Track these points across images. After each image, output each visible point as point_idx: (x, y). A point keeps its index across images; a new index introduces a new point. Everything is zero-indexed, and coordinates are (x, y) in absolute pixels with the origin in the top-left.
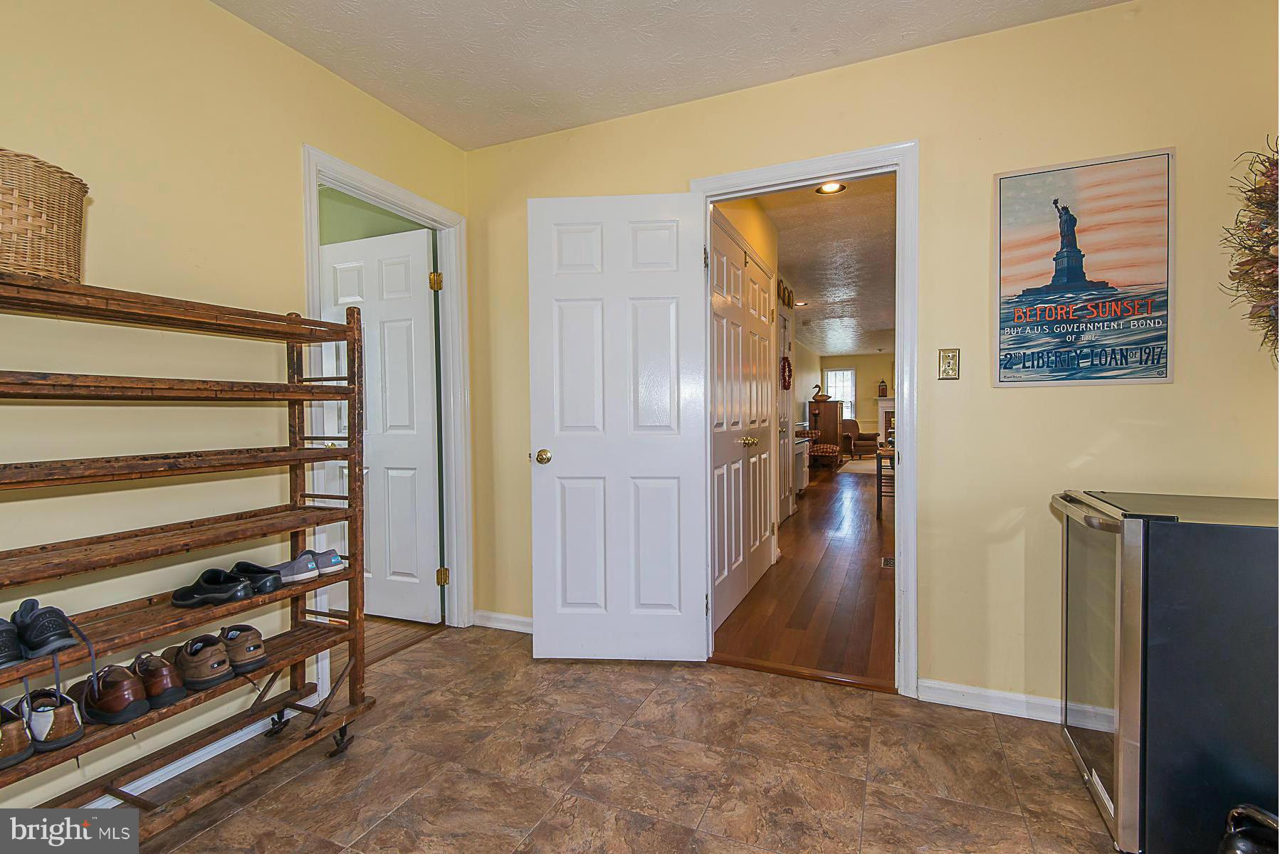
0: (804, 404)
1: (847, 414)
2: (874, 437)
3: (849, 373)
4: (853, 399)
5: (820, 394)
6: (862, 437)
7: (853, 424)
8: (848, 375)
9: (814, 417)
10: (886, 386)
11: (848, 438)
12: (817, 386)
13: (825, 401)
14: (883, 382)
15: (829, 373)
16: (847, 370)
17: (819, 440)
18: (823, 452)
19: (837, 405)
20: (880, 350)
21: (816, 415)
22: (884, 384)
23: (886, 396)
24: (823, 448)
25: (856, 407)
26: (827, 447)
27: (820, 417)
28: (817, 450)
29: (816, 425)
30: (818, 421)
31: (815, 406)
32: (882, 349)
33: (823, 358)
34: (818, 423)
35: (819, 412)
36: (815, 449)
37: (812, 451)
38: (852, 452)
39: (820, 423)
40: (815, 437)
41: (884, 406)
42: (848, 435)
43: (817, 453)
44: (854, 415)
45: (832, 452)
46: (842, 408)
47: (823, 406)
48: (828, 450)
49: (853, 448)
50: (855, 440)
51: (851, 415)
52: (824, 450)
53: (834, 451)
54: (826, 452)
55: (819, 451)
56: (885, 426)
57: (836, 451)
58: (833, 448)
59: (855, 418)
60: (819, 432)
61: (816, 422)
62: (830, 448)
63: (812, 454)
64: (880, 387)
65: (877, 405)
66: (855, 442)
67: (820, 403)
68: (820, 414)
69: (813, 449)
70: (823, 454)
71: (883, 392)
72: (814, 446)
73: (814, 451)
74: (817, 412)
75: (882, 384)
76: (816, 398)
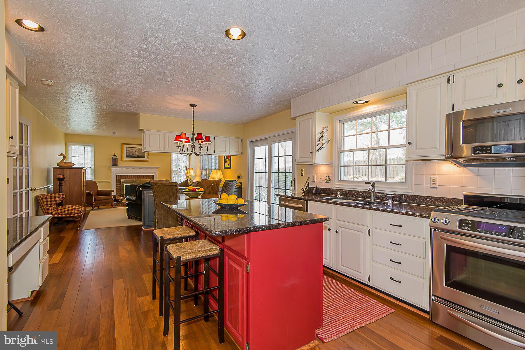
0: (48, 171)
1: (89, 177)
2: (109, 193)
3: (89, 148)
4: (93, 167)
5: (64, 161)
6: (100, 193)
7: (93, 184)
8: (89, 149)
9: (59, 181)
10: (117, 158)
11: (89, 195)
12: (61, 155)
13: (69, 168)
14: (115, 156)
15: (73, 147)
16: (88, 146)
17: (64, 202)
18: (68, 213)
19: (81, 171)
20: (114, 133)
21: (59, 179)
22: (116, 157)
23: (117, 165)
24: (68, 210)
25: (95, 172)
26: (72, 209)
27: (65, 181)
28: (61, 212)
29: (61, 188)
30: (62, 185)
31: (59, 171)
32: (116, 132)
33: (66, 135)
34: (62, 186)
35: (63, 177)
36: (59, 211)
37: (56, 214)
38: (93, 205)
39: (65, 186)
40: (59, 200)
41: (116, 171)
42: (90, 192)
43: (62, 215)
44: (93, 177)
45: (77, 213)
46: (85, 173)
47: (67, 172)
48: (73, 211)
49: (94, 202)
50: (95, 196)
51: (92, 178)
52: (70, 212)
53: (79, 212)
54: (71, 213)
55: (63, 213)
56: (117, 185)
57: (81, 212)
58: (78, 209)
59: (94, 179)
60: (63, 195)
61: (61, 185)
62: (76, 209)
63: (56, 216)
64: (113, 159)
65: (111, 170)
66: (95, 197)
67: (65, 169)
68: (64, 178)
69: (57, 211)
70: (68, 215)
71: (115, 163)
72: (58, 209)
73: (58, 213)
74: (61, 177)
75: (114, 157)
76: (60, 165)
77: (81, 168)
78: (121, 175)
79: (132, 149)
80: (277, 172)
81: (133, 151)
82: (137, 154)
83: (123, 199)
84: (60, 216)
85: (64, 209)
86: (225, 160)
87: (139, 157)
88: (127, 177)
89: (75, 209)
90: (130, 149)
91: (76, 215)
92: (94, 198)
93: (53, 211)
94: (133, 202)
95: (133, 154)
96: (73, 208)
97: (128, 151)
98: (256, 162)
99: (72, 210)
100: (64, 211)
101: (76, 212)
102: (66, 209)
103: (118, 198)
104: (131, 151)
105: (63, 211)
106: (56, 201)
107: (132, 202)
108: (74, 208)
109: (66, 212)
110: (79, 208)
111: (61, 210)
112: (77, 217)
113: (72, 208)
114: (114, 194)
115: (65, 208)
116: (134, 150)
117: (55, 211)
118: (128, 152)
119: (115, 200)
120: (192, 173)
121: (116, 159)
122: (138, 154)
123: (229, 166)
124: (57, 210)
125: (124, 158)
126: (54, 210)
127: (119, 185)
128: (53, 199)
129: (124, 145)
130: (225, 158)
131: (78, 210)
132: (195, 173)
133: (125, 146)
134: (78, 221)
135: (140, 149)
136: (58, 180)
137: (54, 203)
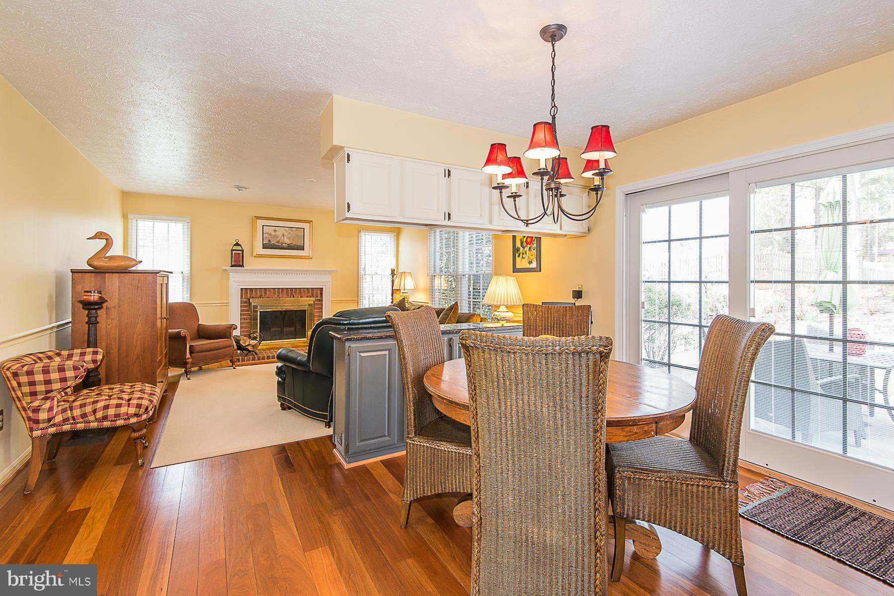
1: (177, 294)
2: (224, 333)
3: (180, 226)
4: (186, 269)
6: (204, 333)
7: (188, 310)
8: (178, 228)
9: (89, 310)
10: (243, 251)
11: (178, 339)
12: (99, 235)
13: (124, 271)
14: (237, 244)
15: (141, 223)
16: (176, 221)
18: (105, 418)
19: (154, 279)
20: (239, 188)
21: (89, 306)
22: (239, 248)
23: (242, 266)
24: (106, 407)
25: (192, 281)
26: (120, 401)
27: (107, 308)
28: (84, 415)
29: (92, 329)
30: (98, 323)
31: (90, 282)
32: (244, 186)
33: (126, 195)
34: (98, 325)
35: (100, 297)
36: (77, 412)
37: (65, 420)
38: (186, 363)
39: (107, 322)
40: (76, 377)
41: (240, 280)
42: (179, 333)
43: (86, 422)
44: (189, 295)
45: (136, 415)
46: (167, 284)
47: (113, 283)
48: (123, 410)
49: (188, 355)
50: (192, 339)
51: (186, 295)
52: (111, 412)
53: (143, 410)
54: (117, 416)
55: (91, 418)
56: (241, 311)
57: (149, 409)
58: (139, 402)
59: (191, 299)
60: (95, 353)
61: (92, 322)
62: (131, 402)
63: (67, 427)
64: (234, 252)
65: (228, 279)
66: (191, 344)
67: (107, 275)
68: (103, 302)
69: (69, 412)
70: (107, 424)
71: (238, 261)
72: (75, 404)
73: (73, 418)
74: (94, 297)
75: (235, 248)
76: (95, 263)
77: (155, 273)
78: (251, 290)
79: (275, 231)
80: (786, 279)
81: (277, 233)
82: (286, 240)
83: (256, 344)
84: (80, 426)
85: (94, 402)
86: (515, 250)
87: (290, 247)
88: (265, 293)
89: (129, 400)
90: (272, 229)
91: (133, 420)
92: (191, 347)
93: (57, 414)
94: (299, 368)
95: (278, 242)
96: (122, 399)
97: (266, 235)
98: (647, 251)
99: (118, 406)
100: (95, 411)
101: (132, 410)
102: (101, 405)
103: (245, 343)
104: (273, 233)
105: (88, 409)
106: (63, 380)
107: (294, 366)
108: (127, 397)
109: (100, 415)
110: (142, 398)
111: (83, 406)
112: (134, 426)
113: (119, 398)
114: (236, 333)
115: (97, 402)
116: (280, 232)
117: (64, 411)
118: (266, 237)
119: (240, 347)
120: (408, 283)
121: (241, 252)
122: (288, 242)
123: (534, 265)
124: (71, 409)
125: (259, 250)
126: (60, 408)
127: (247, 311)
128: (54, 376)
129: (258, 220)
130: (518, 244)
131: (139, 406)
132: (416, 283)
133: (260, 223)
134: (140, 438)
135: (292, 231)
136: (84, 308)
137: (56, 386)
